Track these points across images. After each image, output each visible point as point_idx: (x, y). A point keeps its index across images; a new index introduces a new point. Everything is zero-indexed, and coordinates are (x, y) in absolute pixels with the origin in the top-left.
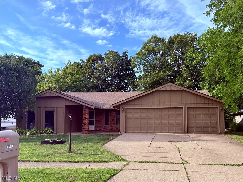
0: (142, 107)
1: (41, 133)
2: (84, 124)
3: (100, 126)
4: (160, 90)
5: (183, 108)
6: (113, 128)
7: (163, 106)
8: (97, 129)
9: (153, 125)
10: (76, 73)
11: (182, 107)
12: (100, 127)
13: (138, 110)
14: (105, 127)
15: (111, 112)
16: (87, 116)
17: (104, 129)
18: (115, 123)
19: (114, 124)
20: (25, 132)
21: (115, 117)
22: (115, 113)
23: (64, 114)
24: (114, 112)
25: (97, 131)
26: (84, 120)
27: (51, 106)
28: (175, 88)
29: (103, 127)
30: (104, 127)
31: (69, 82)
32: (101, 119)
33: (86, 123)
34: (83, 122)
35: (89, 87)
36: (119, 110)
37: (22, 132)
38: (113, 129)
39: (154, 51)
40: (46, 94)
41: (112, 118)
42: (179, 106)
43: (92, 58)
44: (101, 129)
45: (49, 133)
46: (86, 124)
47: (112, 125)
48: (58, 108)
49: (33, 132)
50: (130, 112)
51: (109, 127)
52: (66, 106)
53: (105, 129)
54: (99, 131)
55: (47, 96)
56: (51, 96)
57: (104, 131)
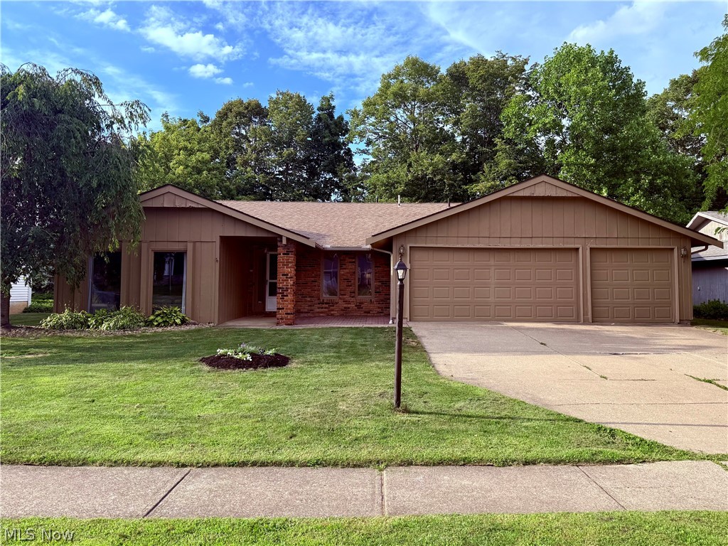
0: (457, 246)
1: (149, 324)
2: (280, 293)
3: (309, 299)
4: (515, 195)
5: (578, 249)
6: (349, 305)
7: (520, 243)
8: (300, 310)
9: (491, 299)
10: (196, 147)
11: (576, 246)
12: (310, 303)
13: (444, 255)
14: (326, 303)
15: (345, 260)
16: (292, 269)
17: (322, 308)
18: (354, 292)
19: (353, 295)
20: (96, 321)
21: (354, 273)
22: (354, 262)
23: (218, 264)
24: (351, 260)
25: (302, 315)
26: (281, 283)
27: (175, 235)
28: (559, 190)
29: (319, 304)
30: (323, 304)
31: (180, 170)
32: (313, 279)
33: (287, 290)
34: (280, 288)
35: (232, 187)
36: (389, 253)
37: (82, 320)
38: (349, 308)
39: (418, 96)
40: (162, 197)
41: (345, 277)
42: (567, 243)
43: (235, 109)
44: (312, 308)
45: (176, 324)
46: (287, 296)
47: (347, 297)
48: (198, 244)
49: (122, 319)
50: (423, 260)
51: (337, 303)
52: (223, 239)
53: (325, 308)
54: (306, 315)
55: (163, 204)
56: (178, 205)
57: (321, 315)
